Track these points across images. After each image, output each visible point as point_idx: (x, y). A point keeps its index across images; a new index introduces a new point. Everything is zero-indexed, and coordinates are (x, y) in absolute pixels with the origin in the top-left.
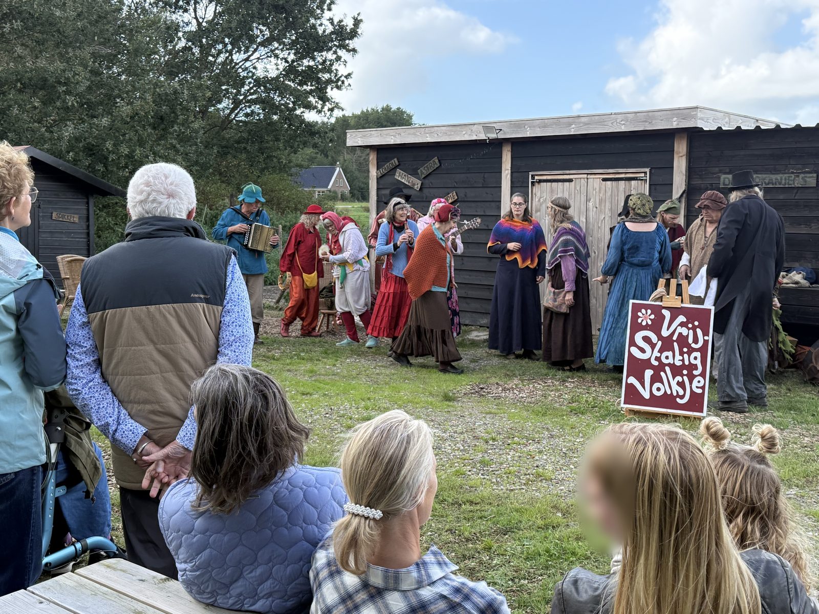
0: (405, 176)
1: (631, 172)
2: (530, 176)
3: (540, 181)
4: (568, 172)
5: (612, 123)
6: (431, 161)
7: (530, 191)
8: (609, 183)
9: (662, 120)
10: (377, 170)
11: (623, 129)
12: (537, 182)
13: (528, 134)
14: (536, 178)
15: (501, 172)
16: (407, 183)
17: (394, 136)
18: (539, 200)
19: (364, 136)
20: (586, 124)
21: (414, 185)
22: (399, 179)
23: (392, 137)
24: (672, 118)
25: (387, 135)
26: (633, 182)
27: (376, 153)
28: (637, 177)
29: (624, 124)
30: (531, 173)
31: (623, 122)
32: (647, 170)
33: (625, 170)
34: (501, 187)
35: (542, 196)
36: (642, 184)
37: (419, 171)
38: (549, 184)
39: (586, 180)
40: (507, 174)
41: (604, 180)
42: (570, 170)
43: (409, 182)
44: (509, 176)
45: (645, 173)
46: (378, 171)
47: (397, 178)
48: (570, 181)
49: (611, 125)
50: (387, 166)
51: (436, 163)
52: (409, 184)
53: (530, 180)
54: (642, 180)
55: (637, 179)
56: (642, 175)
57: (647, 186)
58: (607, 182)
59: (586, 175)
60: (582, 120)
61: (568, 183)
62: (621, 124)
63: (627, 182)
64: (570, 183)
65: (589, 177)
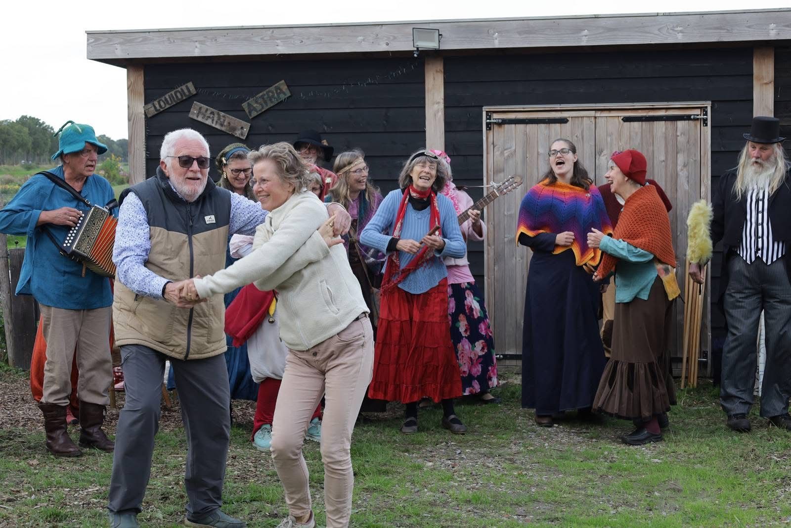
0: (212, 113)
1: (676, 107)
2: (484, 114)
3: (504, 122)
4: (558, 107)
5: (659, 30)
6: (272, 88)
7: (484, 138)
8: (636, 125)
9: (749, 27)
10: (146, 103)
11: (680, 39)
12: (495, 123)
13: (497, 44)
14: (495, 116)
15: (424, 107)
16: (218, 127)
17: (201, 42)
18: (502, 153)
19: (130, 41)
20: (609, 30)
21: (234, 129)
22: (200, 119)
23: (197, 44)
24: (768, 25)
25: (183, 40)
26: (680, 124)
27: (142, 73)
28: (690, 116)
29: (681, 32)
30: (485, 109)
31: (679, 29)
32: (708, 104)
33: (666, 103)
34: (425, 132)
35: (508, 146)
36: (696, 126)
37: (245, 105)
38: (521, 127)
39: (593, 119)
40: (438, 111)
41: (627, 119)
42: (560, 103)
43: (222, 125)
44: (441, 115)
45: (704, 109)
46: (150, 105)
47: (195, 117)
48: (563, 121)
49: (657, 32)
50: (171, 97)
51: (282, 92)
52: (223, 129)
53: (484, 121)
54: (698, 119)
55: (688, 118)
56: (698, 112)
57: (708, 130)
58: (632, 123)
59: (593, 112)
60: (602, 22)
61: (558, 125)
62: (676, 31)
63: (669, 123)
64: (563, 125)
65: (598, 114)
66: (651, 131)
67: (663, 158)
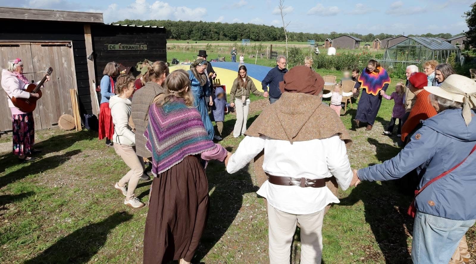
1: (60, 42)
4: (14, 41)
9: (85, 17)
11: (63, 20)
20: (36, 14)
24: (91, 17)
26: (62, 48)
29: (63, 17)
32: (71, 41)
36: (68, 48)
39: (30, 45)
41: (42, 46)
45: (70, 43)
49: (54, 17)
54: (68, 46)
55: (65, 45)
56: (68, 44)
57: (72, 49)
58: (45, 47)
59: (29, 43)
60: (33, 11)
61: (15, 47)
62: (61, 17)
63: (58, 47)
64: (18, 47)
65: (32, 44)
66: (52, 50)
67: (57, 59)
